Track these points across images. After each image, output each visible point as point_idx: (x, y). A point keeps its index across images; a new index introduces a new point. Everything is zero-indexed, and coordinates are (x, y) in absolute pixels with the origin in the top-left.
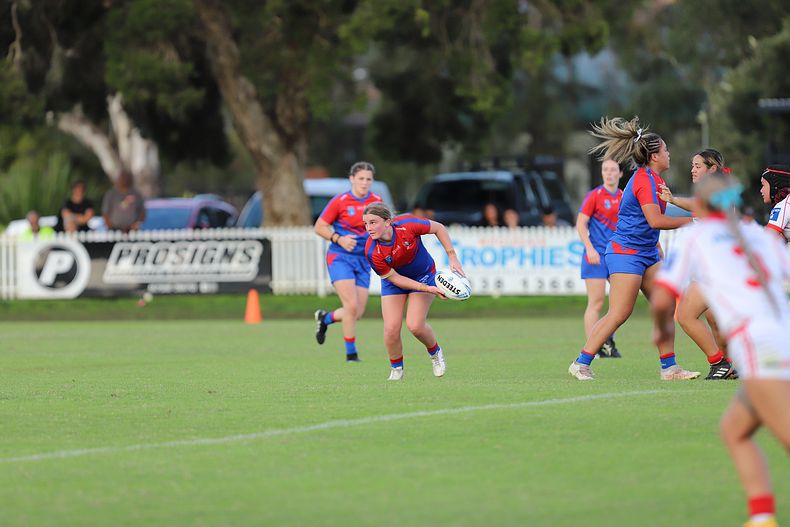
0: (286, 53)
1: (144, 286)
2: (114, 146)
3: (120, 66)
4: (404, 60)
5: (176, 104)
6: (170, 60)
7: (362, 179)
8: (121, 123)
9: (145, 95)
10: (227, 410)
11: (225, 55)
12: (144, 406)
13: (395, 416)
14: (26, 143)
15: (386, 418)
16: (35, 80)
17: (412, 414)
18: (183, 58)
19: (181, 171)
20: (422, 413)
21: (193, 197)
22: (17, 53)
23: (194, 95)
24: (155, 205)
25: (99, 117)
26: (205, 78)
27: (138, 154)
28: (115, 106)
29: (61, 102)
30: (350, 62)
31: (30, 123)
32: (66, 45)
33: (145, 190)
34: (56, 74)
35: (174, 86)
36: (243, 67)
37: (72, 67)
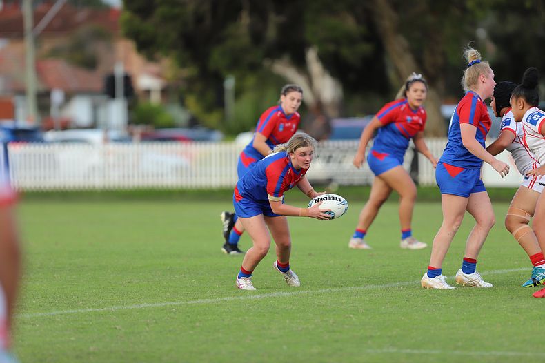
0: (430, 19)
1: (330, 181)
2: (310, 82)
3: (318, 26)
4: (513, 23)
5: (353, 54)
6: (349, 24)
8: (315, 67)
9: (331, 48)
10: (388, 265)
11: (387, 19)
12: (332, 262)
13: (506, 271)
14: (251, 81)
15: (499, 272)
16: (257, 37)
17: (518, 270)
18: (358, 21)
19: (358, 101)
20: (524, 269)
22: (245, 20)
23: (366, 48)
24: (339, 124)
25: (300, 63)
26: (374, 36)
27: (328, 89)
28: (312, 56)
29: (275, 52)
30: (474, 25)
31: (254, 67)
32: (279, 12)
33: (331, 112)
34: (271, 33)
35: (351, 40)
36: (401, 29)
37: (283, 29)
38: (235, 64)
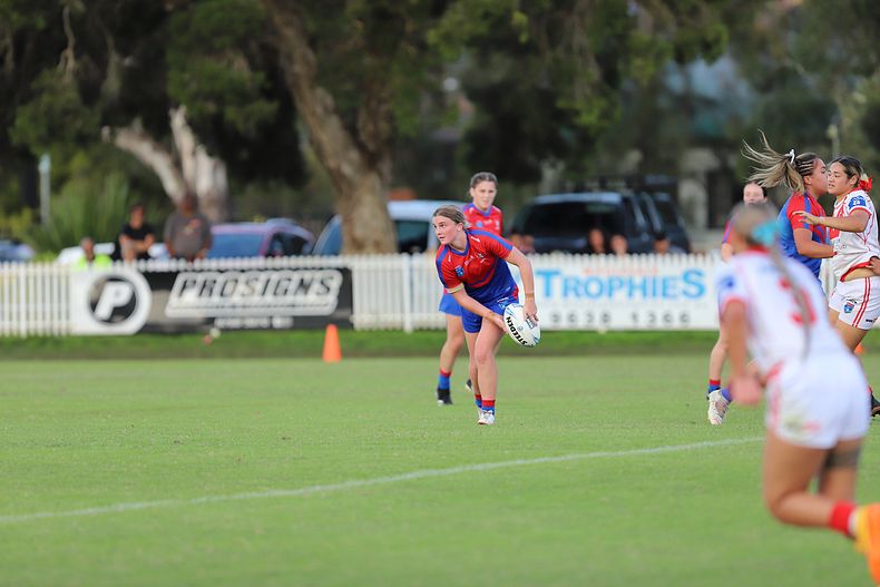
0: (368, 61)
1: (210, 321)
2: (177, 165)
3: (185, 76)
4: (500, 68)
5: (245, 118)
6: (239, 69)
7: (483, 191)
8: (184, 139)
9: (211, 107)
10: (303, 458)
11: (300, 63)
12: (211, 454)
13: (490, 465)
14: (79, 161)
15: (480, 467)
16: (90, 92)
17: (510, 463)
18: (253, 67)
19: (252, 192)
20: (519, 462)
21: (265, 221)
22: (70, 62)
23: (267, 108)
24: (222, 230)
25: (160, 132)
26: (278, 89)
27: (205, 174)
28: (178, 120)
29: (119, 116)
30: (439, 70)
31: (84, 140)
32: (124, 53)
33: (212, 213)
34: (113, 84)
35: (243, 97)
36: (321, 77)
37: (130, 77)
38: (54, 134)
